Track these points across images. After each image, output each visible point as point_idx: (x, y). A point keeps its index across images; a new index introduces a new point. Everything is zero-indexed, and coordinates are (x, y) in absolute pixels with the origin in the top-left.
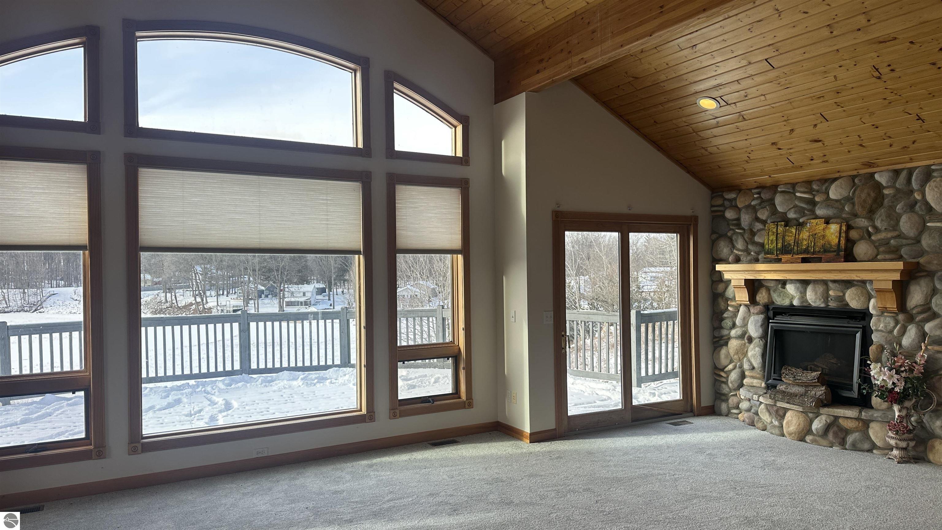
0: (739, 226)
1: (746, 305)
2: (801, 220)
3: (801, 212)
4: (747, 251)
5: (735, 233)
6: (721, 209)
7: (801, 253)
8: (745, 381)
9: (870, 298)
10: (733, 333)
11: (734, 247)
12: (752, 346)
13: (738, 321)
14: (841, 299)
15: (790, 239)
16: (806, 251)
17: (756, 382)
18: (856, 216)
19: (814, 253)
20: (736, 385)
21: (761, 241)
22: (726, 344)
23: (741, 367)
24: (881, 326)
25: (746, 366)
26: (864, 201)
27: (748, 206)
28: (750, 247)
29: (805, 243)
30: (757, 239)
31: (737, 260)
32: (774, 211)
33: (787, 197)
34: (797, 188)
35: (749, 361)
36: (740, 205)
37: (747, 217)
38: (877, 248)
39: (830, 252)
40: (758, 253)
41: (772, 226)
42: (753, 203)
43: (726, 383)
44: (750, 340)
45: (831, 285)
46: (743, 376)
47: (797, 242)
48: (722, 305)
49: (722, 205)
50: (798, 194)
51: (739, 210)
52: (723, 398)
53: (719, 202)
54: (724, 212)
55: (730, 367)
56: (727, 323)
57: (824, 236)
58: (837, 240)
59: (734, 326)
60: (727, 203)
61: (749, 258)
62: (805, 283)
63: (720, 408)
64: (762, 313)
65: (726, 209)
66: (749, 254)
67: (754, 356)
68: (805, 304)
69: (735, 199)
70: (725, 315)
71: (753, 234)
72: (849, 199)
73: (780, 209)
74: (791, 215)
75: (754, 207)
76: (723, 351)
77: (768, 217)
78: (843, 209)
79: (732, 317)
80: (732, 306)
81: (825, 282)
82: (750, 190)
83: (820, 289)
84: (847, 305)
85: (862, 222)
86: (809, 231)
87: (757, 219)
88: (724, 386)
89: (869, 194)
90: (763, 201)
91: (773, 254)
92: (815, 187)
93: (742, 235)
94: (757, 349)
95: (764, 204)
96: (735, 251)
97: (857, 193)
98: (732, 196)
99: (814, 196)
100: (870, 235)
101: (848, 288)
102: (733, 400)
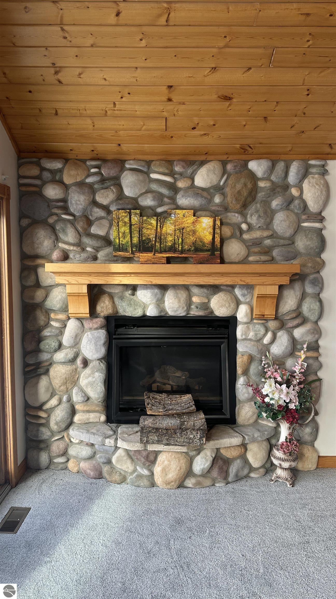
0: (66, 210)
1: (80, 319)
2: (159, 210)
3: (160, 197)
4: (80, 245)
5: (61, 220)
6: (38, 182)
7: (165, 251)
8: (77, 418)
9: (238, 303)
10: (60, 356)
11: (57, 239)
12: (87, 371)
13: (66, 339)
14: (205, 306)
15: (150, 233)
16: (172, 249)
17: (93, 417)
18: (226, 209)
19: (182, 252)
20: (63, 426)
21: (102, 233)
22: (47, 372)
23: (70, 400)
24: (251, 335)
25: (76, 397)
26: (239, 192)
27: (81, 185)
28: (86, 240)
29: (170, 238)
30: (94, 230)
31: (65, 257)
32: (120, 196)
33: (141, 177)
34: (153, 167)
35: (82, 390)
36: (67, 180)
37: (82, 198)
38: (248, 247)
39: (202, 250)
40: (97, 250)
41: (122, 214)
42: (90, 180)
43: (46, 425)
44: (86, 363)
45: (195, 290)
46: (73, 412)
47: (159, 237)
48: (42, 319)
49: (38, 177)
50: (154, 176)
51: (66, 187)
52: (42, 446)
53: (35, 171)
54: (41, 187)
55: (54, 402)
56: (51, 343)
57: (194, 232)
58: (211, 237)
59: (60, 346)
60: (46, 175)
61: (84, 255)
62: (164, 288)
63: (38, 460)
64: (101, 328)
65: (44, 183)
66: (83, 250)
67: (91, 384)
68: (163, 314)
69: (61, 171)
70: (46, 333)
71: (90, 223)
72: (218, 189)
73: (128, 192)
74: (148, 202)
75: (91, 186)
76: (43, 382)
77: (112, 202)
78: (210, 200)
79: (57, 335)
80: (57, 320)
81: (186, 288)
82: (84, 161)
83: (183, 295)
84: (212, 312)
85: (235, 218)
86: (174, 224)
87: (95, 203)
88: (43, 429)
89: (245, 185)
90: (103, 180)
91: (126, 250)
92: (178, 169)
93: (72, 223)
94: (97, 374)
95: (108, 184)
96: (60, 245)
97: (230, 182)
98: (57, 165)
99: (175, 179)
100: (241, 232)
101: (215, 293)
102: (56, 447)
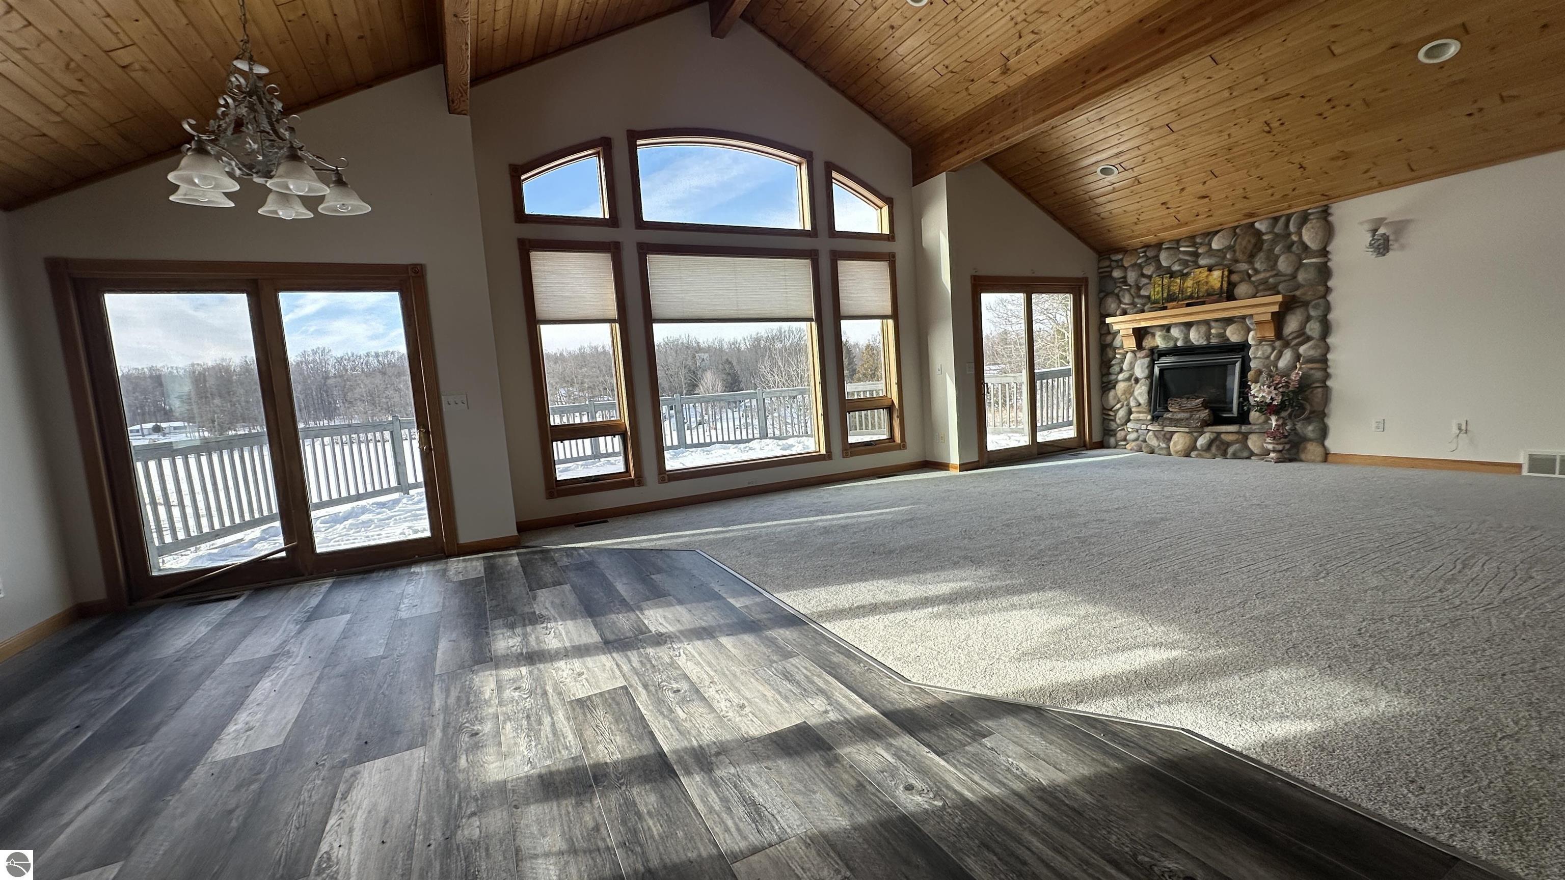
0: (1125, 282)
1: (1133, 352)
2: (1185, 271)
3: (1185, 263)
4: (1133, 304)
5: (1122, 289)
6: (1109, 269)
7: (1186, 299)
8: (1132, 417)
9: (1249, 330)
10: (1121, 377)
11: (1120, 302)
12: (1138, 385)
13: (1125, 366)
14: (1222, 335)
15: (1175, 288)
16: (1191, 297)
17: (1142, 416)
18: (1237, 261)
19: (1197, 298)
20: (1124, 421)
21: (1147, 294)
22: (1114, 387)
23: (1128, 405)
24: (1259, 354)
25: (1132, 403)
26: (1245, 248)
27: (1134, 265)
28: (1136, 300)
29: (1189, 290)
30: (1143, 292)
31: (1125, 313)
32: (1159, 266)
33: (1172, 252)
34: (1182, 243)
35: (1136, 399)
36: (1126, 265)
37: (1133, 274)
38: (1256, 287)
39: (1213, 295)
40: (1144, 305)
41: (1158, 279)
42: (1139, 261)
43: (1114, 420)
44: (1137, 381)
45: (1213, 324)
46: (1130, 412)
47: (1182, 290)
48: (1110, 354)
49: (1109, 266)
50: (1182, 249)
51: (1126, 269)
52: (1112, 433)
53: (1107, 263)
54: (1111, 272)
55: (1118, 406)
56: (1116, 369)
57: (1207, 283)
58: (1220, 284)
59: (1121, 370)
60: (1114, 264)
61: (1135, 310)
62: (1188, 325)
63: (1108, 442)
64: (1147, 357)
65: (1113, 269)
66: (1135, 306)
67: (1140, 394)
68: (1189, 344)
69: (1122, 260)
70: (1113, 362)
71: (1139, 288)
72: (1231, 248)
73: (1164, 264)
74: (1176, 268)
75: (1140, 265)
76: (1112, 393)
77: (1153, 272)
78: (1224, 257)
79: (1119, 363)
80: (1119, 354)
81: (1207, 322)
82: (1136, 250)
83: (1203, 329)
84: (1228, 339)
85: (1243, 266)
86: (1193, 280)
87: (1143, 275)
88: (1112, 423)
89: (1249, 241)
90: (1148, 258)
91: (1158, 303)
92: (1198, 240)
93: (1128, 290)
94: (1143, 387)
95: (1150, 261)
96: (1122, 306)
97: (1239, 240)
98: (1119, 257)
99: (1197, 248)
100: (1250, 276)
101: (1229, 325)
102: (1120, 435)
